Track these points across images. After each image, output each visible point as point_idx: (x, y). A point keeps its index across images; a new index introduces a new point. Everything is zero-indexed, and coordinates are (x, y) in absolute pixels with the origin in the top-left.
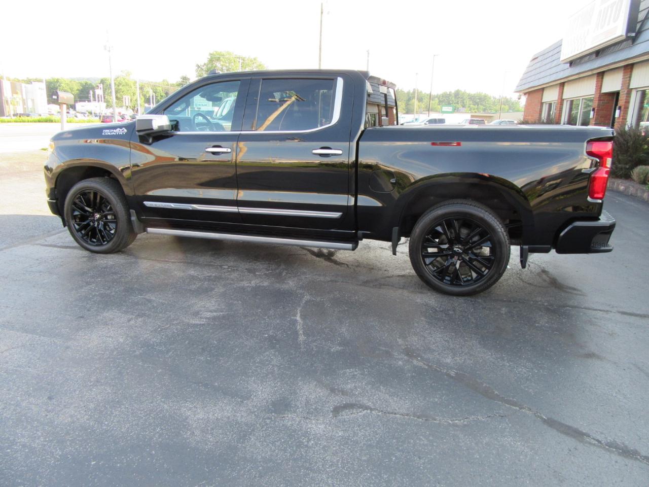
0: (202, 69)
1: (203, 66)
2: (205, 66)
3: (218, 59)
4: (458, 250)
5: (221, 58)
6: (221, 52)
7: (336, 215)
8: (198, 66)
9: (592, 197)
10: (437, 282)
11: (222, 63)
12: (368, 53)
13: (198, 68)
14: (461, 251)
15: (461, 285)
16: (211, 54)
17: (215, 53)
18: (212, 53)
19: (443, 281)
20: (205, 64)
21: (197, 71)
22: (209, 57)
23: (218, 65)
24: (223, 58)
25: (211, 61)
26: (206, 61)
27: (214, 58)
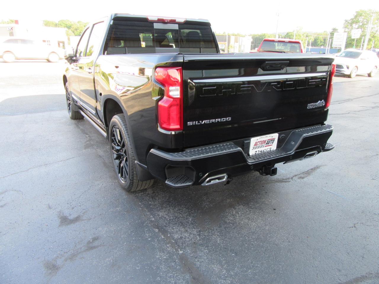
0: (348, 23)
1: (350, 20)
3: (361, 15)
5: (363, 14)
6: (364, 10)
8: (346, 21)
9: (161, 127)
13: (346, 22)
16: (357, 12)
17: (360, 11)
20: (351, 19)
21: (344, 24)
22: (355, 14)
23: (361, 19)
24: (365, 14)
25: (356, 17)
26: (353, 17)
27: (358, 15)
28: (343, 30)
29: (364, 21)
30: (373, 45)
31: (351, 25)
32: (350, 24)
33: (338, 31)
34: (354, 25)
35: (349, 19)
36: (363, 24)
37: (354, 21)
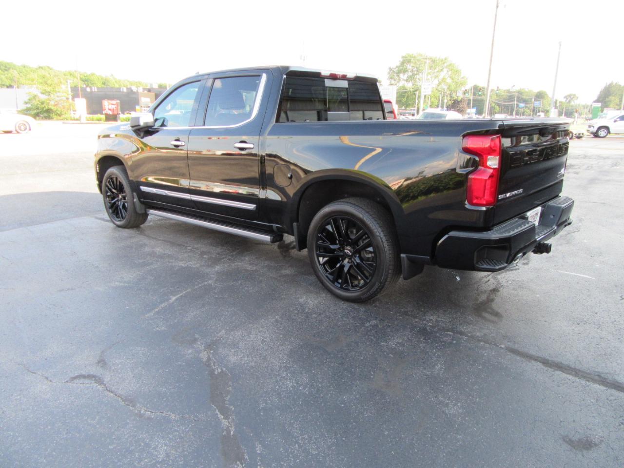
0: (394, 72)
1: (395, 69)
2: (397, 69)
3: (409, 61)
4: (348, 252)
5: (412, 60)
6: (413, 54)
7: (251, 207)
8: (390, 69)
9: (471, 203)
10: (329, 284)
11: (412, 65)
12: (560, 45)
13: (390, 71)
14: (351, 254)
15: (349, 290)
16: (403, 57)
17: (407, 55)
18: (404, 55)
19: (334, 283)
20: (397, 67)
21: (389, 74)
22: (402, 60)
23: (409, 67)
24: (414, 59)
25: (403, 63)
26: (398, 64)
27: (406, 60)
28: (388, 82)
29: (414, 70)
30: (429, 103)
31: (398, 76)
32: (397, 73)
33: (381, 83)
34: (401, 75)
35: (395, 67)
36: (413, 75)
37: (401, 70)
